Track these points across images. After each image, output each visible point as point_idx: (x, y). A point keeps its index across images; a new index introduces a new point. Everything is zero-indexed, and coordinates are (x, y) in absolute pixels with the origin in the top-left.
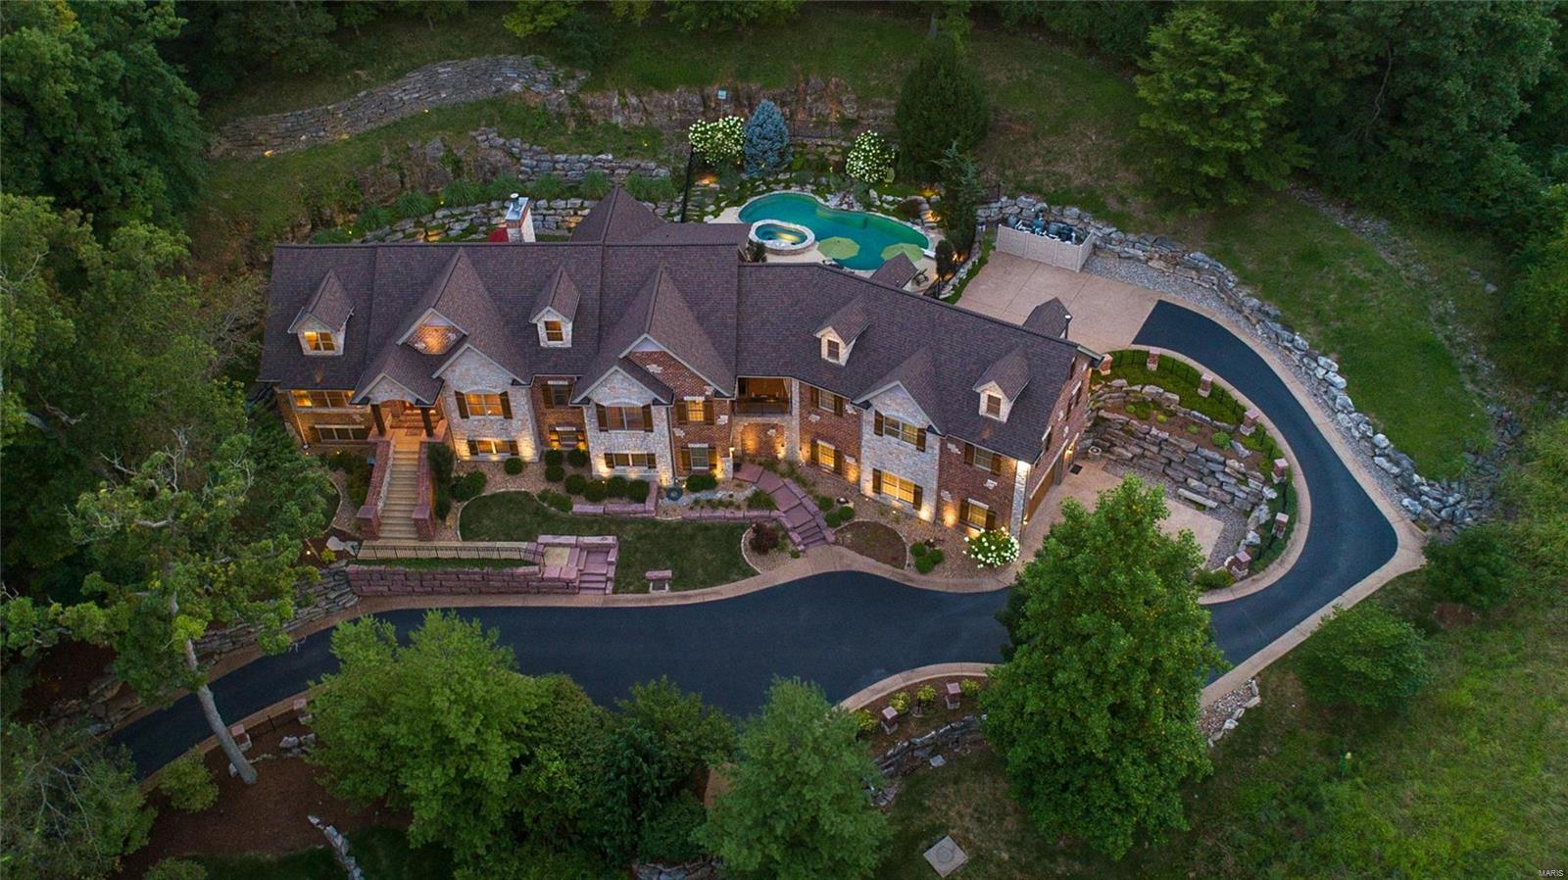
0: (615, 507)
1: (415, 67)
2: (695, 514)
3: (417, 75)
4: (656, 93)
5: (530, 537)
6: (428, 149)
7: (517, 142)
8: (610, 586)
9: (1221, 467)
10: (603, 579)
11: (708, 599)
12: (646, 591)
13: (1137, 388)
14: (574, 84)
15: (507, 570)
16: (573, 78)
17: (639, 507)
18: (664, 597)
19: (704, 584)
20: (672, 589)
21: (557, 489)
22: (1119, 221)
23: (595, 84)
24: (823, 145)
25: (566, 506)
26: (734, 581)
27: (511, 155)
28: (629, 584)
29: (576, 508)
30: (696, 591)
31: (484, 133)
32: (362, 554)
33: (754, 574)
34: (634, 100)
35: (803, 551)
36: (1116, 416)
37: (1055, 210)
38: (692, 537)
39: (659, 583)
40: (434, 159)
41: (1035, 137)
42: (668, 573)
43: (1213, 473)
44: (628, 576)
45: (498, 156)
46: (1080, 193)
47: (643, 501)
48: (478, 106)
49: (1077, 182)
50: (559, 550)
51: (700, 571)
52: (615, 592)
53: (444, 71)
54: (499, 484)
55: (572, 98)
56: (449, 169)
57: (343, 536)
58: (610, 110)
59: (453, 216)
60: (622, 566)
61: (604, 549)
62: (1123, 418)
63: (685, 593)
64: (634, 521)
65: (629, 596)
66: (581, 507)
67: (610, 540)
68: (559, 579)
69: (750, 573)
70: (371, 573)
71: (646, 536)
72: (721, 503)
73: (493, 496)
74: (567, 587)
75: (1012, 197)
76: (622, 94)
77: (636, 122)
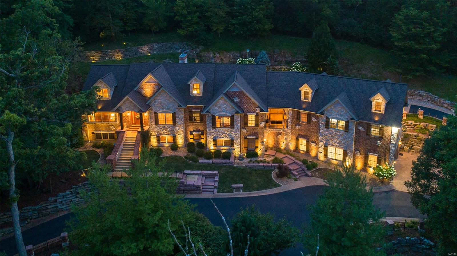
0: (217, 161)
1: (147, 44)
2: (251, 164)
4: (225, 53)
5: (180, 171)
8: (216, 191)
10: (213, 187)
11: (260, 195)
12: (232, 192)
14: (198, 50)
16: (198, 48)
17: (228, 161)
18: (240, 194)
19: (258, 189)
20: (244, 191)
21: (193, 155)
23: (206, 50)
25: (196, 161)
26: (271, 188)
28: (224, 189)
29: (200, 161)
30: (255, 192)
33: (279, 186)
34: (218, 55)
35: (299, 179)
38: (250, 173)
39: (238, 189)
41: (352, 64)
42: (242, 185)
44: (223, 186)
47: (229, 159)
50: (193, 176)
51: (255, 185)
52: (218, 192)
54: (168, 153)
55: (197, 54)
58: (210, 58)
60: (220, 182)
61: (212, 176)
63: (250, 192)
64: (225, 166)
65: (225, 194)
66: (202, 161)
67: (216, 172)
68: (193, 186)
69: (277, 185)
71: (230, 172)
72: (261, 161)
74: (197, 189)
76: (214, 53)
77: (218, 62)
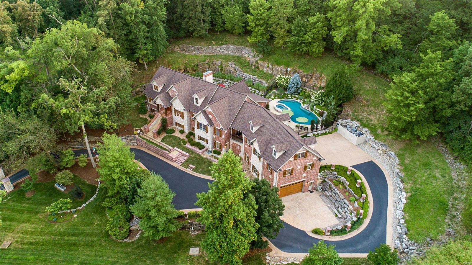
0: (194, 148)
1: (226, 44)
2: (210, 158)
3: (225, 46)
4: (276, 66)
5: (173, 146)
6: (217, 63)
7: (237, 67)
9: (347, 207)
10: (181, 162)
11: (197, 176)
12: (187, 168)
13: (339, 176)
14: (258, 58)
15: (163, 150)
16: (259, 56)
17: (198, 150)
18: (189, 171)
19: (199, 173)
20: (192, 170)
21: (186, 140)
22: (377, 136)
23: (263, 60)
24: (311, 91)
25: (185, 143)
26: (205, 175)
27: (235, 70)
29: (187, 145)
30: (196, 173)
31: (232, 63)
32: (141, 135)
34: (270, 66)
36: (329, 181)
37: (361, 127)
38: (205, 162)
39: (191, 168)
40: (217, 65)
41: (368, 106)
42: (194, 167)
43: (344, 208)
44: (185, 164)
45: (232, 69)
46: (372, 125)
47: (200, 150)
48: (234, 57)
49: (373, 122)
50: (177, 152)
51: (201, 170)
52: (181, 165)
53: (232, 47)
54: (177, 134)
55: (257, 61)
56: (220, 69)
57: (141, 131)
58: (264, 67)
59: (216, 80)
60: (186, 161)
61: (185, 156)
62: (331, 183)
63: (194, 172)
64: (196, 153)
65: (183, 168)
66: (188, 145)
67: (188, 154)
68: (171, 157)
69: (209, 175)
70: (140, 139)
71: (196, 157)
72: (217, 158)
73: (174, 136)
74: (172, 160)
75: (352, 120)
76: (268, 64)
77: (269, 72)
